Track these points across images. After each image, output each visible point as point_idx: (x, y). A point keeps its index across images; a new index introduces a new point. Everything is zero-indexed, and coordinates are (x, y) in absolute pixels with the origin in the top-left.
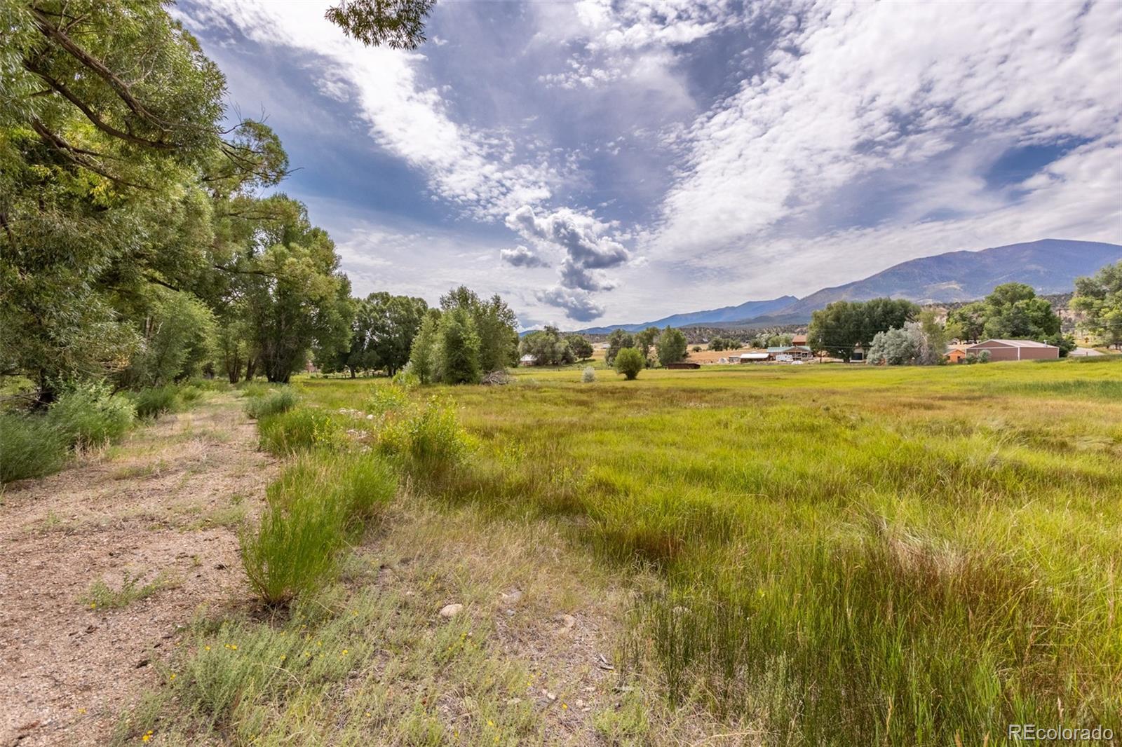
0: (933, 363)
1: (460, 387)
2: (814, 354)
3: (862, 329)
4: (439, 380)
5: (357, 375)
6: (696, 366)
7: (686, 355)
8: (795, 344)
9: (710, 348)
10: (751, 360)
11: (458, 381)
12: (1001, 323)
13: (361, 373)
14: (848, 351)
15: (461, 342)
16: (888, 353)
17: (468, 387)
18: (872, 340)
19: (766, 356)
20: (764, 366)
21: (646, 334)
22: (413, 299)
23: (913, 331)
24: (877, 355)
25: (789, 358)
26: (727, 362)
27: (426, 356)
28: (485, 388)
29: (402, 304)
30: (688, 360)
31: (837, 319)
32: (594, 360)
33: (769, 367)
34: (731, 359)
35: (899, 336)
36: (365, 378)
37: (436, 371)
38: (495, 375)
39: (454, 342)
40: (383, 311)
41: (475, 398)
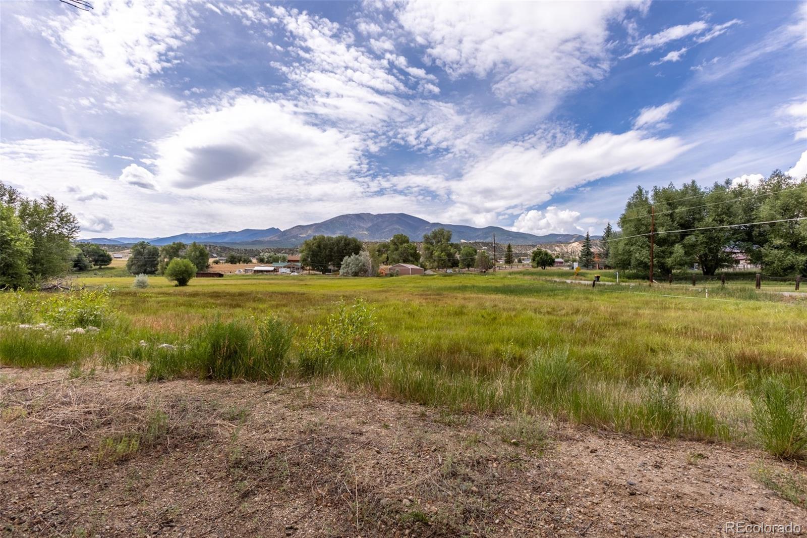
0: (374, 276)
2: (303, 268)
3: (333, 254)
6: (221, 275)
7: (208, 267)
8: (289, 261)
9: (227, 262)
10: (262, 271)
14: (325, 267)
16: (351, 269)
18: (342, 261)
19: (272, 269)
20: (272, 275)
23: (365, 256)
24: (345, 270)
25: (288, 271)
26: (243, 273)
30: (211, 271)
31: (319, 246)
32: (113, 268)
33: (273, 277)
34: (246, 271)
35: (357, 259)
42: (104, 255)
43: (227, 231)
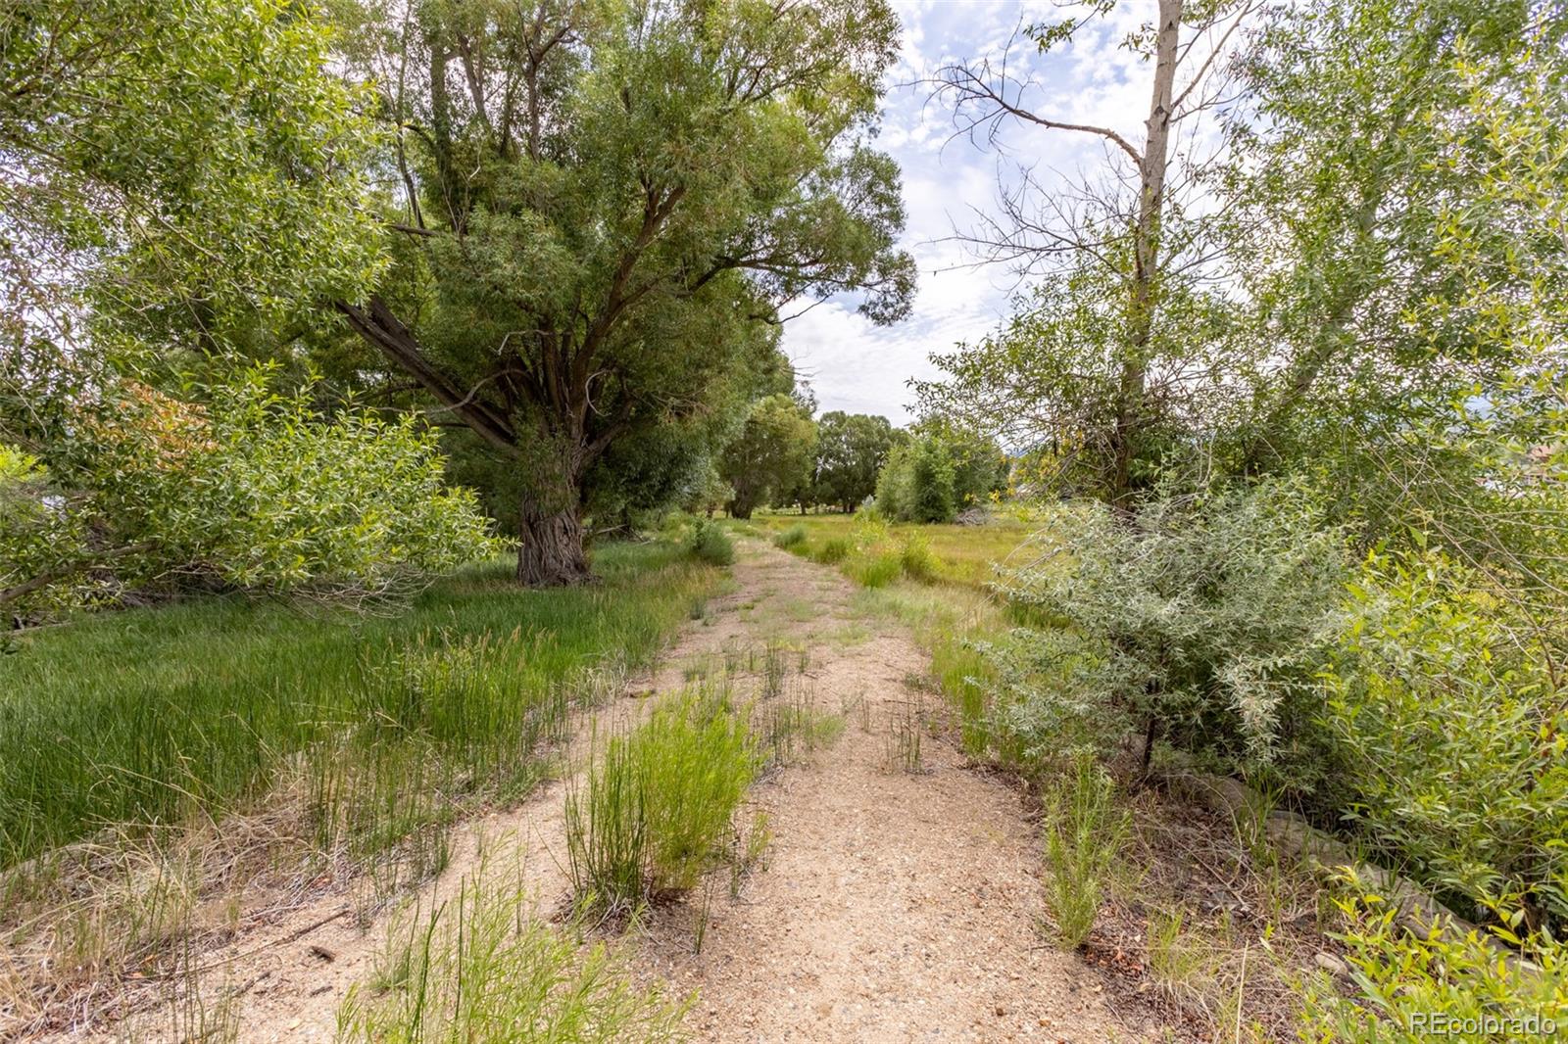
1: (931, 526)
4: (906, 519)
5: (807, 511)
11: (929, 520)
13: (811, 510)
15: (933, 476)
17: (939, 527)
22: (873, 418)
27: (893, 492)
28: (957, 529)
29: (860, 425)
36: (817, 513)
37: (903, 508)
38: (971, 515)
39: (925, 476)
40: (838, 434)
41: (946, 538)
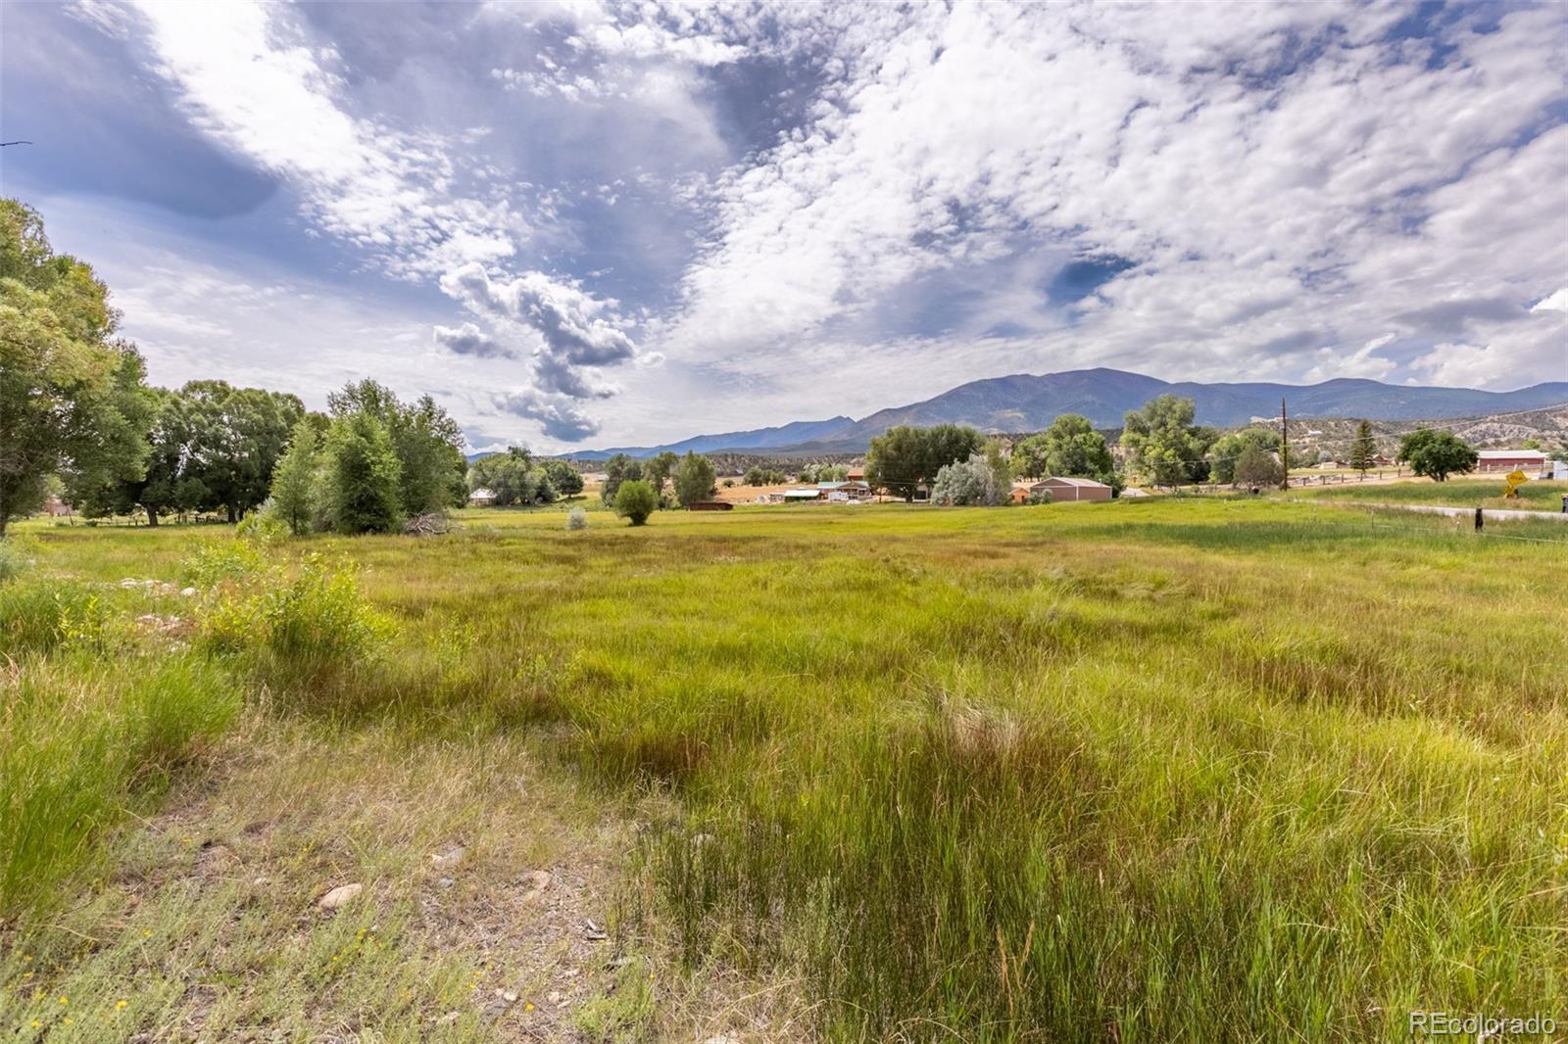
0: (998, 504)
1: (366, 540)
2: (873, 491)
3: (925, 461)
4: (327, 527)
5: (160, 520)
6: (728, 507)
7: (714, 492)
8: (850, 478)
9: (746, 482)
10: (798, 498)
11: (363, 530)
12: (1062, 458)
13: (172, 518)
14: (910, 488)
15: (367, 467)
16: (953, 491)
17: (380, 539)
18: (936, 476)
19: (815, 493)
20: (813, 506)
21: (659, 462)
22: (276, 395)
23: (978, 465)
24: (941, 494)
25: (844, 496)
26: (768, 502)
27: (303, 489)
28: (410, 540)
29: (254, 403)
30: (717, 499)
31: (898, 448)
32: (584, 498)
33: (819, 508)
34: (773, 498)
35: (964, 471)
36: (178, 524)
37: (322, 513)
38: (427, 520)
39: (355, 468)
40: (215, 413)
41: (393, 555)
42: (572, 478)
43: (763, 427)
